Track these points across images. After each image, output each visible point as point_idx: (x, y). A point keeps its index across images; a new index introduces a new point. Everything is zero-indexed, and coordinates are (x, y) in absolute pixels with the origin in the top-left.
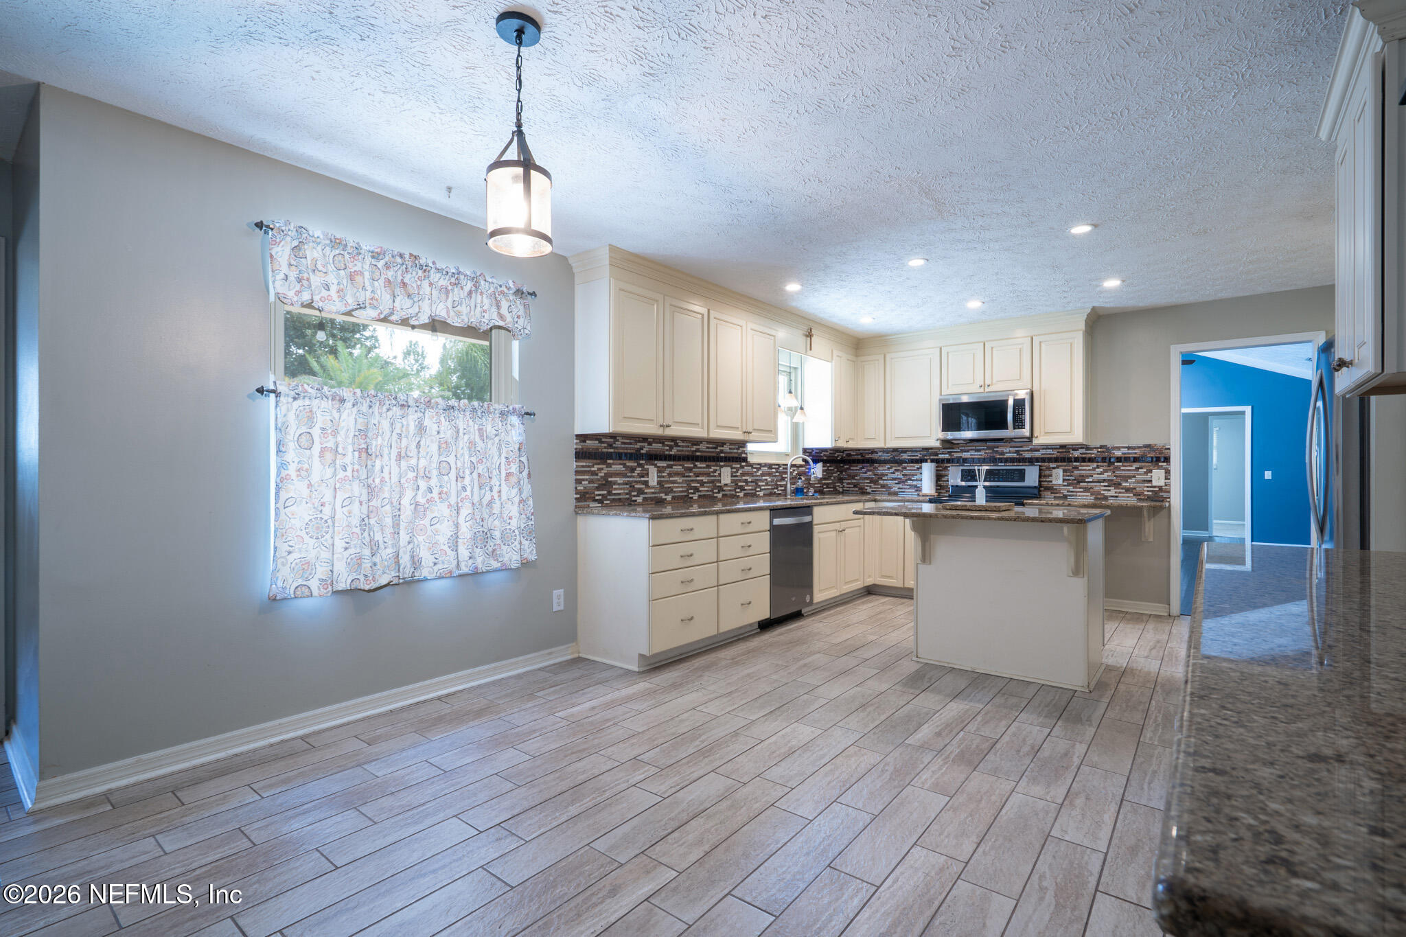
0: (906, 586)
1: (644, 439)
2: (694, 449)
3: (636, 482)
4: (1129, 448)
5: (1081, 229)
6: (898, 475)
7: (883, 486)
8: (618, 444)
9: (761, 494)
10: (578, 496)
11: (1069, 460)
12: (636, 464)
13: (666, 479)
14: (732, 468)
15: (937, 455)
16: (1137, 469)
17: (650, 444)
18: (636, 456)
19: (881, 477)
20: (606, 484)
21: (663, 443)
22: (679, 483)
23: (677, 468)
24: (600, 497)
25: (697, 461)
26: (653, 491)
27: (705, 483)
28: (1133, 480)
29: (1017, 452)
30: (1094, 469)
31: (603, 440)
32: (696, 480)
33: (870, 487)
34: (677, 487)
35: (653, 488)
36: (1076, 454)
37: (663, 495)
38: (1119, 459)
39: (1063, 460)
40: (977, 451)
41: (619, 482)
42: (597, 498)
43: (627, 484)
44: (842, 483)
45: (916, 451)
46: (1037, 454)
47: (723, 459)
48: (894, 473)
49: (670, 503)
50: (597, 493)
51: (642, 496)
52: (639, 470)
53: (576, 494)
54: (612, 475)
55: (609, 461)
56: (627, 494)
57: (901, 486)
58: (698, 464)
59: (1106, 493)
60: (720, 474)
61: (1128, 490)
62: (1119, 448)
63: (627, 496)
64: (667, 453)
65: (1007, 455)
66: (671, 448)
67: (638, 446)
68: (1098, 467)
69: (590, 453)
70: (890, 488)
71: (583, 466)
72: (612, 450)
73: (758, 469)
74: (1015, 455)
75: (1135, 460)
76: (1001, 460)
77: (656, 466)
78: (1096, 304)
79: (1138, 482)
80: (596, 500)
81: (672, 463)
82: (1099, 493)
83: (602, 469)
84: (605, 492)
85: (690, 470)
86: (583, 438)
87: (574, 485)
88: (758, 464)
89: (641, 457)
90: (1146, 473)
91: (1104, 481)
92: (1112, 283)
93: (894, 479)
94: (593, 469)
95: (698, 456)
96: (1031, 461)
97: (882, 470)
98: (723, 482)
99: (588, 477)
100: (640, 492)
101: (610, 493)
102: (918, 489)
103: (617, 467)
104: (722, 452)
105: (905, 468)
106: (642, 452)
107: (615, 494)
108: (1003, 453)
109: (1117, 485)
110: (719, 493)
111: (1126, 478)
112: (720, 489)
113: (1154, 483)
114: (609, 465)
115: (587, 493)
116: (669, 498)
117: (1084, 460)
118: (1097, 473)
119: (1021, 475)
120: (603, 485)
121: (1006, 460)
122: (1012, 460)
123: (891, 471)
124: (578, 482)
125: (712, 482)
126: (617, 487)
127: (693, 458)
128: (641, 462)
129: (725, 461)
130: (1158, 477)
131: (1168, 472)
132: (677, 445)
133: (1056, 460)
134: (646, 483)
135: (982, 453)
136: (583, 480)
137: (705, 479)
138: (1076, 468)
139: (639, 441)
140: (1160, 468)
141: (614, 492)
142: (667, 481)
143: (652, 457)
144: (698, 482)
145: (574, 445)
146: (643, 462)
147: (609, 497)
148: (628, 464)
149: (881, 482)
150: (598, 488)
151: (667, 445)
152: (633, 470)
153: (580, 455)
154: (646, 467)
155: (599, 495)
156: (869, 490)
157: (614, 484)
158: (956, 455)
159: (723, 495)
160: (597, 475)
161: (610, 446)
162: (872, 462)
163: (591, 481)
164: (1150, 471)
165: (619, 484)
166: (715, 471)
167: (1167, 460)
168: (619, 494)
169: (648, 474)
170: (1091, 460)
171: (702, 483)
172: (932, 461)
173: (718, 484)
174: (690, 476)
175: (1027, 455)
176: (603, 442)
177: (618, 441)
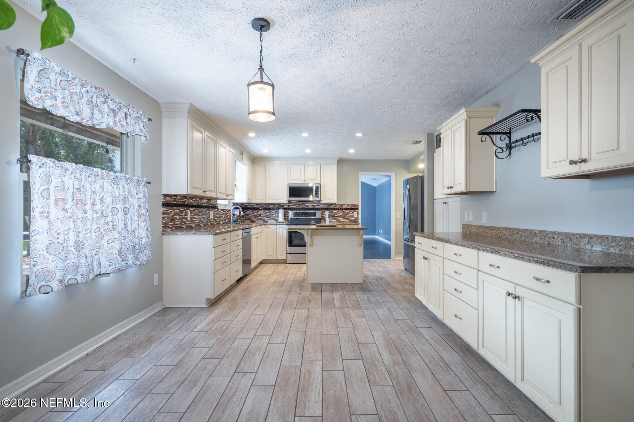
0: (277, 258)
1: (186, 197)
2: (202, 202)
3: (183, 218)
4: (347, 205)
5: (359, 135)
6: (268, 214)
7: (261, 219)
8: (177, 199)
9: (221, 223)
10: (163, 225)
11: (330, 209)
12: (183, 209)
14: (213, 211)
15: (284, 206)
16: (350, 212)
17: (188, 199)
18: (183, 206)
19: (260, 215)
20: (173, 220)
21: (192, 199)
22: (197, 218)
23: (197, 211)
28: (348, 216)
29: (313, 206)
30: (337, 212)
31: (172, 197)
32: (202, 217)
33: (256, 219)
34: (196, 220)
35: (189, 221)
36: (332, 207)
37: (192, 224)
38: (345, 209)
39: (328, 209)
40: (299, 205)
41: (178, 218)
43: (180, 219)
44: (243, 218)
45: (275, 205)
46: (319, 207)
48: (266, 213)
49: (194, 228)
50: (170, 224)
51: (185, 225)
52: (184, 212)
53: (163, 224)
54: (175, 215)
55: (174, 208)
57: (269, 219)
58: (203, 209)
59: (341, 220)
60: (210, 214)
61: (347, 219)
62: (345, 205)
63: (180, 225)
64: (193, 204)
65: (309, 207)
67: (184, 200)
68: (338, 211)
69: (167, 204)
70: (264, 220)
71: (165, 210)
72: (175, 202)
73: (221, 212)
74: (312, 207)
75: (349, 209)
76: (307, 209)
77: (189, 210)
78: (341, 156)
79: (350, 216)
80: (170, 227)
81: (195, 209)
82: (339, 220)
83: (172, 212)
84: (173, 223)
85: (200, 212)
86: (165, 196)
87: (162, 220)
88: (221, 210)
89: (185, 206)
90: (352, 213)
91: (340, 216)
92: (352, 151)
93: (266, 216)
94: (168, 212)
95: (203, 206)
96: (317, 209)
97: (260, 212)
98: (211, 218)
99: (167, 216)
100: (185, 223)
102: (276, 220)
103: (177, 211)
104: (210, 203)
105: (270, 211)
106: (185, 203)
107: (176, 224)
108: (308, 206)
109: (344, 217)
110: (209, 223)
111: (347, 215)
112: (210, 221)
113: (355, 217)
114: (174, 210)
115: (167, 224)
116: (194, 225)
117: (334, 209)
118: (338, 213)
119: (315, 214)
121: (309, 209)
122: (311, 209)
123: (265, 212)
124: (164, 218)
125: (207, 218)
127: (201, 207)
129: (211, 208)
130: (355, 214)
131: (358, 213)
132: (196, 200)
133: (326, 209)
134: (186, 219)
135: (301, 206)
136: (165, 217)
137: (205, 216)
138: (332, 212)
139: (184, 198)
140: (356, 212)
141: (176, 223)
142: (193, 218)
143: (189, 206)
145: (162, 199)
146: (186, 208)
147: (174, 226)
148: (181, 209)
149: (260, 217)
150: (170, 222)
151: (194, 200)
152: (182, 212)
153: (165, 205)
154: (187, 211)
155: (171, 225)
156: (255, 220)
157: (176, 219)
158: (291, 206)
159: (211, 224)
160: (170, 215)
161: (175, 199)
162: (256, 209)
163: (168, 218)
164: (353, 213)
165: (178, 219)
166: (208, 213)
167: (357, 209)
168: (178, 224)
169: (187, 214)
170: (336, 209)
171: (204, 218)
172: (283, 209)
173: (209, 219)
174: (200, 215)
175: (316, 207)
176: (172, 199)
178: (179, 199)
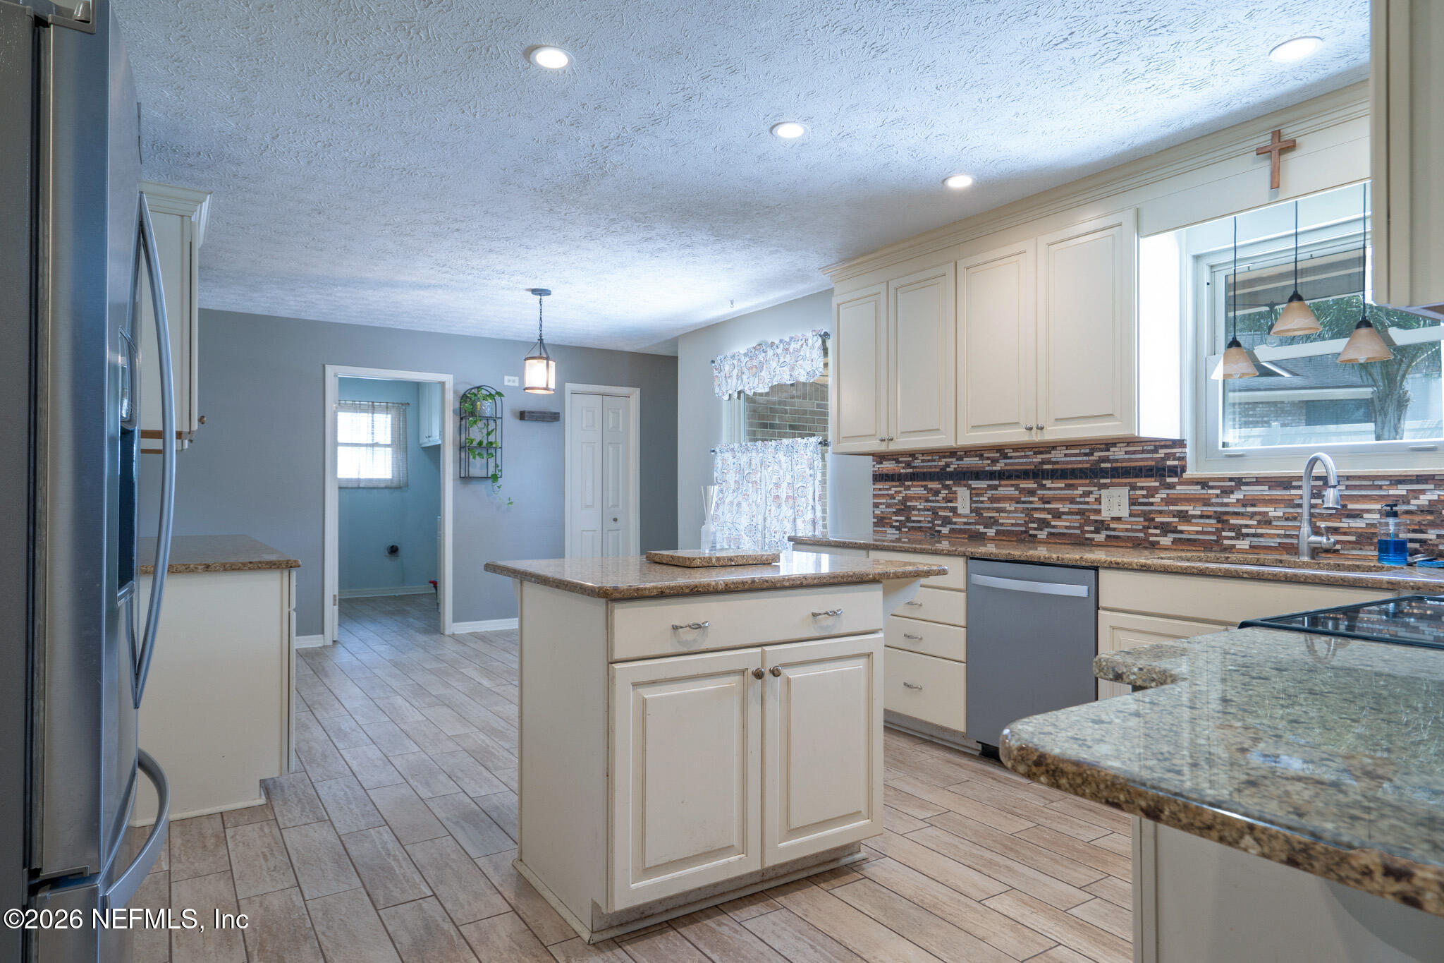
1: (952, 453)
2: (1038, 459)
3: (940, 508)
8: (917, 463)
10: (876, 520)
12: (941, 486)
13: (987, 505)
14: (1133, 488)
17: (960, 459)
18: (942, 475)
20: (904, 509)
21: (981, 456)
22: (1009, 512)
23: (1007, 490)
24: (898, 524)
25: (1043, 478)
26: (965, 520)
27: (1064, 513)
31: (900, 459)
32: (1044, 509)
34: (1003, 518)
35: (965, 516)
37: (981, 528)
41: (919, 507)
42: (895, 524)
43: (928, 510)
47: (1105, 473)
49: (992, 539)
50: (894, 518)
51: (948, 526)
52: (944, 493)
53: (875, 518)
54: (911, 498)
55: (907, 483)
56: (929, 522)
58: (1048, 483)
60: (1098, 501)
63: (931, 525)
64: (987, 468)
66: (994, 461)
67: (942, 463)
69: (887, 475)
71: (880, 489)
72: (911, 470)
73: (1227, 492)
77: (969, 487)
80: (894, 527)
81: (997, 483)
83: (900, 492)
84: (903, 518)
85: (1032, 493)
86: (880, 457)
87: (872, 509)
88: (1231, 479)
89: (951, 476)
94: (890, 492)
95: (1047, 470)
99: (885, 501)
100: (946, 521)
101: (908, 520)
103: (919, 491)
104: (1106, 460)
106: (948, 469)
107: (914, 521)
112: (1101, 526)
114: (908, 488)
115: (885, 518)
116: (991, 532)
120: (902, 509)
124: (876, 505)
125: (1081, 513)
126: (917, 513)
127: (1037, 474)
128: (947, 483)
129: (1113, 477)
132: (1006, 457)
134: (954, 510)
136: (881, 504)
137: (1063, 508)
139: (945, 457)
141: (913, 518)
142: (989, 508)
143: (963, 476)
144: (1049, 511)
145: (868, 465)
146: (951, 482)
147: (908, 524)
148: (929, 486)
150: (896, 514)
151: (988, 458)
152: (937, 493)
153: (879, 477)
154: (953, 489)
155: (897, 521)
157: (913, 510)
159: (1108, 537)
160: (894, 498)
163: (888, 506)
165: (919, 510)
168: (919, 522)
169: (956, 498)
173: (1092, 518)
174: (1031, 502)
176: (901, 462)
177: (917, 459)
178: (923, 461)
